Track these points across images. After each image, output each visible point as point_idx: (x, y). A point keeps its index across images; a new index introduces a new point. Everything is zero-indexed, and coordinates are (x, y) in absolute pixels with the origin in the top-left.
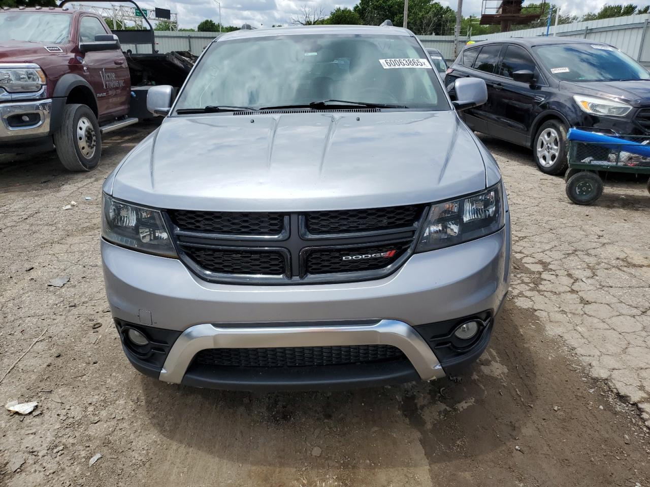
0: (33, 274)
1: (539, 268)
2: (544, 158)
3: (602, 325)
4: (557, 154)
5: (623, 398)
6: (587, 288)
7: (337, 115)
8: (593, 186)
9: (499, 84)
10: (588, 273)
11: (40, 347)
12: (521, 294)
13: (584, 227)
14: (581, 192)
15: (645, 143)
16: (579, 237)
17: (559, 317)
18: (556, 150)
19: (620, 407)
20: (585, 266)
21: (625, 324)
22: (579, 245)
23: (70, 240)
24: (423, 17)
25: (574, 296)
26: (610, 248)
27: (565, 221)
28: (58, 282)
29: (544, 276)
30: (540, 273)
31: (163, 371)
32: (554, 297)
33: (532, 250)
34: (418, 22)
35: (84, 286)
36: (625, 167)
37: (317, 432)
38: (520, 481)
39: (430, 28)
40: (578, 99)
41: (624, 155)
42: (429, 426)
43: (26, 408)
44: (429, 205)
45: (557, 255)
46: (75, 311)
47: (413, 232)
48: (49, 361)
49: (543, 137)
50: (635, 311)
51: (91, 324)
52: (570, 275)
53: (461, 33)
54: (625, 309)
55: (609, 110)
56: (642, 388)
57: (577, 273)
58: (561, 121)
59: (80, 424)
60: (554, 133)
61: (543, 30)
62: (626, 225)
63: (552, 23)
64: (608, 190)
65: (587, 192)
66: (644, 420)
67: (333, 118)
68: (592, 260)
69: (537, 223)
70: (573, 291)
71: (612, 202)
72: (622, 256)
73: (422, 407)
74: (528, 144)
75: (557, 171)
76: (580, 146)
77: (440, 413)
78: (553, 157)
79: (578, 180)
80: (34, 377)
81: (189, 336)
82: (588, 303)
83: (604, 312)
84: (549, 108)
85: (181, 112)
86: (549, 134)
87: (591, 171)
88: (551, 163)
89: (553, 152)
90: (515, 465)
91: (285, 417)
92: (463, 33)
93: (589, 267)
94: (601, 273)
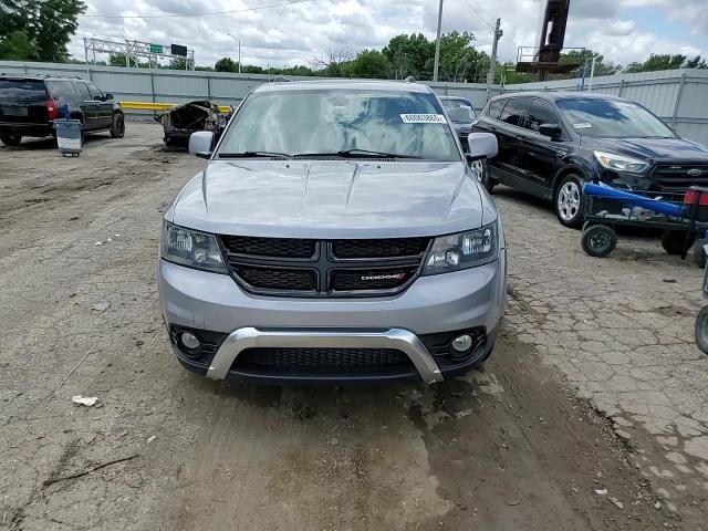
0: (76, 299)
1: (545, 310)
2: (565, 211)
3: (594, 358)
4: (577, 208)
5: (599, 413)
6: (586, 328)
7: (361, 163)
8: (607, 239)
9: (524, 137)
10: (590, 316)
11: (93, 357)
12: (525, 331)
13: (595, 277)
14: (596, 244)
15: (657, 198)
16: (587, 285)
17: (556, 350)
18: (576, 203)
19: (596, 420)
20: (588, 309)
21: (615, 358)
22: (585, 292)
23: (106, 272)
24: (456, 62)
25: (574, 334)
26: (614, 296)
27: (576, 271)
28: (100, 307)
29: (548, 317)
30: (545, 315)
31: (211, 368)
32: (555, 335)
33: (540, 296)
34: (451, 67)
35: (124, 311)
36: (637, 222)
37: (336, 427)
38: (503, 467)
39: (463, 74)
40: (598, 155)
41: (638, 209)
42: (431, 428)
43: (89, 401)
44: (433, 238)
45: (564, 300)
46: (118, 331)
47: (420, 259)
48: (102, 369)
49: (565, 191)
50: (625, 348)
51: (134, 342)
52: (573, 317)
53: (495, 80)
54: (617, 346)
55: (628, 166)
56: (618, 406)
57: (579, 316)
58: (582, 175)
59: (135, 415)
60: (574, 187)
61: (578, 81)
62: (635, 277)
63: (588, 75)
64: (622, 244)
65: (602, 245)
66: (614, 429)
67: (357, 166)
68: (596, 306)
69: (550, 271)
70: (572, 330)
71: (626, 256)
72: (626, 302)
73: (426, 414)
74: (551, 197)
75: (575, 224)
76: (595, 199)
77: (441, 418)
78: (573, 210)
79: (593, 232)
80: (91, 380)
81: (233, 340)
82: (585, 340)
83: (598, 347)
84: (572, 162)
85: (222, 156)
86: (570, 188)
87: (605, 224)
88: (571, 216)
89: (573, 205)
90: (500, 457)
91: (308, 416)
92: (496, 81)
93: (592, 311)
94: (602, 317)
